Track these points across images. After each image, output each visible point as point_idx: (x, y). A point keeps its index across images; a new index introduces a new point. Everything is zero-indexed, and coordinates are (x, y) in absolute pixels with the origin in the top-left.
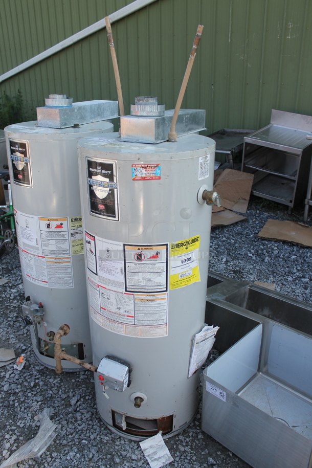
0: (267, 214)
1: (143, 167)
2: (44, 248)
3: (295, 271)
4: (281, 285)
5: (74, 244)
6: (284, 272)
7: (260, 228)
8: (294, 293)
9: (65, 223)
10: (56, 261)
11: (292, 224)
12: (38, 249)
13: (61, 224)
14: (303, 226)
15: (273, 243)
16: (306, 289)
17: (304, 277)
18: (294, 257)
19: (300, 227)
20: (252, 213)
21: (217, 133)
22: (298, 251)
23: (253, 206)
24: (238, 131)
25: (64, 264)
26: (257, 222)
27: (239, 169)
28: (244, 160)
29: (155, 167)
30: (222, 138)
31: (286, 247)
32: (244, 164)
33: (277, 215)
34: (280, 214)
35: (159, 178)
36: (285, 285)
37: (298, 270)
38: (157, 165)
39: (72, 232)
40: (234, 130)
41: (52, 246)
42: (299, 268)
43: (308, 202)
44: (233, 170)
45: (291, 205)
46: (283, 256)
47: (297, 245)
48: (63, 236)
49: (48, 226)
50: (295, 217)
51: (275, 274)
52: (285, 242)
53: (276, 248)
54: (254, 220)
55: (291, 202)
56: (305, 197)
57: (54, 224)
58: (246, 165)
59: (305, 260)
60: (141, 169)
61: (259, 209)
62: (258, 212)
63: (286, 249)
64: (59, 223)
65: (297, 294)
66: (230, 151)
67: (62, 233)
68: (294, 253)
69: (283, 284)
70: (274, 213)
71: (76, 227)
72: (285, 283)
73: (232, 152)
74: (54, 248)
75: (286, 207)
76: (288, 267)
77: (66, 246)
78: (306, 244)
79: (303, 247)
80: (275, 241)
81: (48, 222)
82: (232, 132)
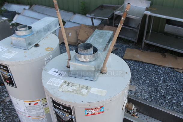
0: (125, 45)
1: (93, 109)
2: (29, 113)
3: (142, 77)
4: (138, 86)
5: (46, 109)
6: (138, 78)
7: (123, 53)
8: (144, 90)
9: (39, 102)
10: (37, 117)
11: (137, 50)
12: (26, 113)
13: (37, 103)
14: (142, 51)
15: (130, 61)
16: (149, 87)
17: (146, 80)
18: (141, 69)
19: (141, 52)
20: (118, 45)
21: (100, 6)
22: (142, 65)
23: (118, 41)
24: (109, 5)
25: (42, 118)
26: (121, 50)
27: (112, 26)
28: (114, 22)
29: (100, 108)
30: (102, 10)
31: (136, 63)
32: (114, 24)
33: (129, 45)
34: (131, 45)
35: (103, 112)
36: (140, 86)
37: (144, 76)
38: (102, 107)
39: (44, 104)
40: (107, 5)
41: (34, 112)
42: (144, 75)
43: (144, 41)
44: (109, 26)
45: (136, 41)
46: (136, 68)
47: (141, 62)
48: (39, 107)
49: (30, 104)
50: (138, 46)
51: (134, 80)
52: (135, 61)
53: (132, 64)
54: (120, 49)
55: (136, 40)
56: (143, 39)
57: (33, 103)
58: (115, 24)
59: (145, 70)
60: (91, 110)
61: (121, 43)
62: (121, 44)
63: (136, 64)
64: (36, 102)
65: (146, 91)
66: (108, 18)
67: (38, 106)
68: (140, 66)
69: (138, 85)
70: (128, 45)
71: (45, 102)
72: (140, 85)
73: (109, 19)
74: (35, 113)
75: (133, 42)
76: (139, 75)
77: (42, 111)
78: (145, 61)
79: (143, 63)
80: (131, 61)
81: (30, 103)
82: (106, 6)
